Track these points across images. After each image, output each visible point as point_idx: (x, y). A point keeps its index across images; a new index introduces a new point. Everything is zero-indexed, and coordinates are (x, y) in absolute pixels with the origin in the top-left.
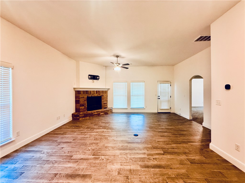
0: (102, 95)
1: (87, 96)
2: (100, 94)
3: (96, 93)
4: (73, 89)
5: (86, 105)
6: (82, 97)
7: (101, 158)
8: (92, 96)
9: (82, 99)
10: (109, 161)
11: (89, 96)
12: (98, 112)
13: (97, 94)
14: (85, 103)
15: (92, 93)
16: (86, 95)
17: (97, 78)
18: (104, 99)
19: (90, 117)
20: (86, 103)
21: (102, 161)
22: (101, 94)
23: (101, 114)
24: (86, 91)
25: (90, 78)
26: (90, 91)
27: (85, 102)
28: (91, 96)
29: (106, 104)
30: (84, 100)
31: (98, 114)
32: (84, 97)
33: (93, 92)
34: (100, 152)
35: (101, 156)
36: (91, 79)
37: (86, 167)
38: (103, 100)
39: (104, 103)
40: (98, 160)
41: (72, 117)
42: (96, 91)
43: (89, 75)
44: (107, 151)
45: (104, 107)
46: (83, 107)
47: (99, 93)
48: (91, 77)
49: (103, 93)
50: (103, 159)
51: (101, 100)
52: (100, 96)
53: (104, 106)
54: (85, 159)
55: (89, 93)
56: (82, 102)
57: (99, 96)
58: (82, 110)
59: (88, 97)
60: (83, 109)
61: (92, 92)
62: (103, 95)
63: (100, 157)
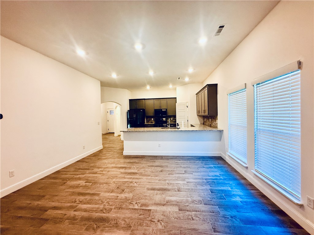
7: (139, 205)
10: (130, 201)
21: (138, 202)
34: (140, 215)
35: (139, 208)
37: (154, 196)
40: (143, 203)
44: (129, 218)
50: (136, 204)
54: (159, 204)
63: (141, 206)
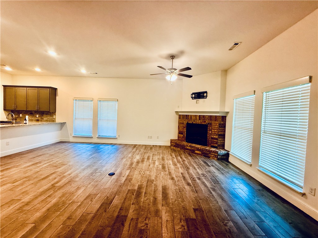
0: (209, 124)
1: (186, 122)
2: (205, 122)
3: (199, 119)
4: (175, 113)
5: (185, 133)
6: (181, 123)
8: (193, 122)
9: (181, 125)
11: (189, 122)
12: (193, 147)
13: (200, 121)
14: (184, 131)
15: (193, 119)
16: (186, 120)
17: (204, 95)
18: (213, 130)
19: (181, 149)
20: (186, 131)
22: (207, 122)
23: (196, 152)
24: (186, 115)
25: (193, 97)
26: (191, 116)
27: (184, 129)
28: (191, 123)
29: (216, 141)
30: (184, 127)
31: (192, 151)
32: (183, 123)
33: (195, 117)
36: (195, 98)
38: (210, 132)
39: (212, 138)
41: (171, 142)
42: (200, 116)
43: (193, 94)
45: (212, 145)
46: (182, 135)
47: (203, 120)
48: (195, 96)
49: (211, 120)
51: (207, 131)
52: (205, 123)
53: (211, 143)
55: (189, 118)
56: (181, 129)
57: (203, 123)
58: (181, 139)
59: (188, 124)
60: (181, 137)
61: (193, 117)
62: (211, 124)
